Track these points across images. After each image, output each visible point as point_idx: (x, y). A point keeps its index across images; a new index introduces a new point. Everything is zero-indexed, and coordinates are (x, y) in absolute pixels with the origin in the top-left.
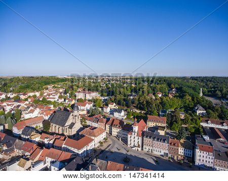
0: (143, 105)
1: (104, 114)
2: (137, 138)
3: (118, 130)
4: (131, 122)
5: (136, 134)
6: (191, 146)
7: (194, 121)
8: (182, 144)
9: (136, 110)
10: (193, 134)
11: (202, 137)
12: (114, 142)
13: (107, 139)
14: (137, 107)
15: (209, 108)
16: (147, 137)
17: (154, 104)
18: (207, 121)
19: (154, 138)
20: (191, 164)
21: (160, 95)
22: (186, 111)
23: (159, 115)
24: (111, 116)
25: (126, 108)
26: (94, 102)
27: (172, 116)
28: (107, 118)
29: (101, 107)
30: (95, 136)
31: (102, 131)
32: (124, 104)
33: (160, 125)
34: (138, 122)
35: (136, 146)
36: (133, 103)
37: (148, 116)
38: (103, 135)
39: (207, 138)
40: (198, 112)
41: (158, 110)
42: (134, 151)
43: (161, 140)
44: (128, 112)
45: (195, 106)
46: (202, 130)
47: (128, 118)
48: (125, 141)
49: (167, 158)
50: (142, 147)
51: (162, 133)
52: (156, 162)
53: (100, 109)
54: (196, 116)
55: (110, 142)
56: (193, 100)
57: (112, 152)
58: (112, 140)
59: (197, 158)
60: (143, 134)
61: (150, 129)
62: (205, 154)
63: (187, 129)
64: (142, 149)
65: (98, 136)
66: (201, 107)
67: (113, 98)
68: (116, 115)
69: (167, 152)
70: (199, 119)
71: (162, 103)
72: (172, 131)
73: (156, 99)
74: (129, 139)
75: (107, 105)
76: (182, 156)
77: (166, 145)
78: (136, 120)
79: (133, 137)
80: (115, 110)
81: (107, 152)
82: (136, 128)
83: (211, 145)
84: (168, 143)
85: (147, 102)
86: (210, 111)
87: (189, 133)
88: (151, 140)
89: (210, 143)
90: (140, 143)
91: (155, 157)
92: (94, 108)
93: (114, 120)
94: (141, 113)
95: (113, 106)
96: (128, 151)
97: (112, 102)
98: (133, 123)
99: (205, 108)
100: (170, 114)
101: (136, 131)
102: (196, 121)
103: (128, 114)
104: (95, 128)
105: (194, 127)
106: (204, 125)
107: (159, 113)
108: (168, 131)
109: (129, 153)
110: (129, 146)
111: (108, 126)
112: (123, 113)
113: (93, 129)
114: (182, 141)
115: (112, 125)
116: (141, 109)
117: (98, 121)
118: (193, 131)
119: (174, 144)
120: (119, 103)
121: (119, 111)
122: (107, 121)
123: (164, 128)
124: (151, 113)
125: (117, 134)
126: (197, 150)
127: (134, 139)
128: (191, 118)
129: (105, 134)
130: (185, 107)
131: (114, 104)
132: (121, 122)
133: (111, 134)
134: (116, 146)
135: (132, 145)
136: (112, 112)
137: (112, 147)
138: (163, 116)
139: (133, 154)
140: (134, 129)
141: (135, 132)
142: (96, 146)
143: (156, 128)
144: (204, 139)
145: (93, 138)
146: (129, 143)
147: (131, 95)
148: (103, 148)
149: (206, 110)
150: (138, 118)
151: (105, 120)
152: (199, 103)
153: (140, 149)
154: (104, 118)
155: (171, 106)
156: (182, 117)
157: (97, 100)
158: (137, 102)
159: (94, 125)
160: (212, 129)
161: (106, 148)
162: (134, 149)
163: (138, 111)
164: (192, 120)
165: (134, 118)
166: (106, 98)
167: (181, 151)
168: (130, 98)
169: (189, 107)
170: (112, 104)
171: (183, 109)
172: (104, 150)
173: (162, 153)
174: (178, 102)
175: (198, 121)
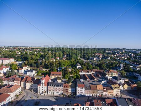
0: (48, 66)
1: (19, 74)
2: (44, 87)
3: (31, 84)
4: (39, 78)
5: (43, 85)
6: (74, 86)
7: (76, 72)
8: (70, 86)
9: (43, 69)
10: (75, 79)
11: (80, 80)
12: (27, 93)
13: (22, 92)
14: (44, 67)
15: (83, 64)
16: (50, 85)
17: (55, 65)
18: (82, 71)
19: (55, 86)
20: (75, 96)
21: (58, 59)
22: (72, 67)
23: (57, 71)
24: (25, 75)
25: (36, 68)
26: (11, 66)
27: (65, 71)
28: (22, 77)
29: (16, 70)
30: (11, 92)
31: (17, 87)
32: (35, 65)
33: (58, 77)
34: (45, 77)
35: (43, 93)
36: (41, 64)
37: (51, 72)
38: (19, 90)
39: (82, 80)
40: (78, 67)
41: (57, 68)
42: (42, 96)
43: (59, 86)
44: (38, 71)
45: (76, 64)
46: (79, 76)
47: (38, 75)
48: (36, 91)
49: (62, 96)
50: (48, 92)
51: (59, 81)
52: (56, 99)
53: (16, 71)
54: (77, 69)
55: (24, 93)
56: (75, 60)
57: (26, 101)
58: (26, 92)
59: (78, 91)
60: (48, 84)
61: (52, 80)
62: (81, 89)
63: (72, 77)
64: (48, 94)
65: (14, 91)
66: (79, 64)
67: (26, 62)
68: (29, 74)
69: (62, 92)
70: (78, 71)
71: (59, 64)
72: (65, 79)
73: (56, 61)
74: (38, 89)
75: (22, 68)
76: (70, 92)
77: (61, 88)
78: (43, 75)
79: (41, 87)
80: (28, 71)
81: (22, 101)
82: (43, 81)
83: (84, 84)
84: (63, 87)
85: (51, 64)
86: (83, 66)
87: (74, 79)
88: (53, 87)
89: (83, 83)
90: (46, 90)
91: (56, 97)
92: (10, 71)
93: (27, 78)
94: (46, 70)
95: (26, 68)
96: (38, 97)
97: (26, 65)
98: (41, 78)
99: (81, 64)
100: (64, 70)
101: (44, 83)
102: (77, 72)
103: (38, 73)
104: (12, 86)
105: (76, 75)
106: (80, 73)
107: (57, 70)
108: (63, 79)
109: (39, 99)
110: (38, 94)
111: (22, 83)
112: (34, 72)
113: (10, 87)
114: (70, 84)
115: (25, 81)
116: (46, 68)
117: (14, 80)
118: (75, 77)
119: (66, 87)
120: (31, 66)
121: (31, 71)
122: (22, 79)
123: (60, 78)
124: (53, 70)
125: (29, 87)
126: (78, 88)
127: (42, 88)
128: (74, 70)
129: (20, 89)
130: (71, 65)
131: (28, 66)
132: (33, 79)
133: (25, 88)
134: (29, 95)
135: (41, 93)
136: (26, 72)
137: (26, 97)
138: (60, 71)
139: (41, 98)
140: (42, 82)
141: (42, 84)
142: (13, 99)
143: (56, 79)
144: (81, 81)
145: (10, 94)
146: (39, 91)
147: (40, 60)
148: (18, 100)
149: (81, 65)
150: (45, 74)
151: (20, 79)
152: (78, 62)
153: (46, 94)
154: (19, 77)
155: (64, 65)
156: (70, 70)
157: (13, 64)
158: (44, 64)
159: (11, 83)
160: (84, 75)
161: (21, 99)
162: (42, 95)
163: (45, 70)
164: (75, 72)
165: (42, 74)
166: (20, 62)
167: (70, 90)
168: (39, 62)
169: (74, 65)
170: (26, 67)
171: (70, 66)
172: (20, 101)
173: (60, 94)
174: (68, 62)
175: (78, 72)
